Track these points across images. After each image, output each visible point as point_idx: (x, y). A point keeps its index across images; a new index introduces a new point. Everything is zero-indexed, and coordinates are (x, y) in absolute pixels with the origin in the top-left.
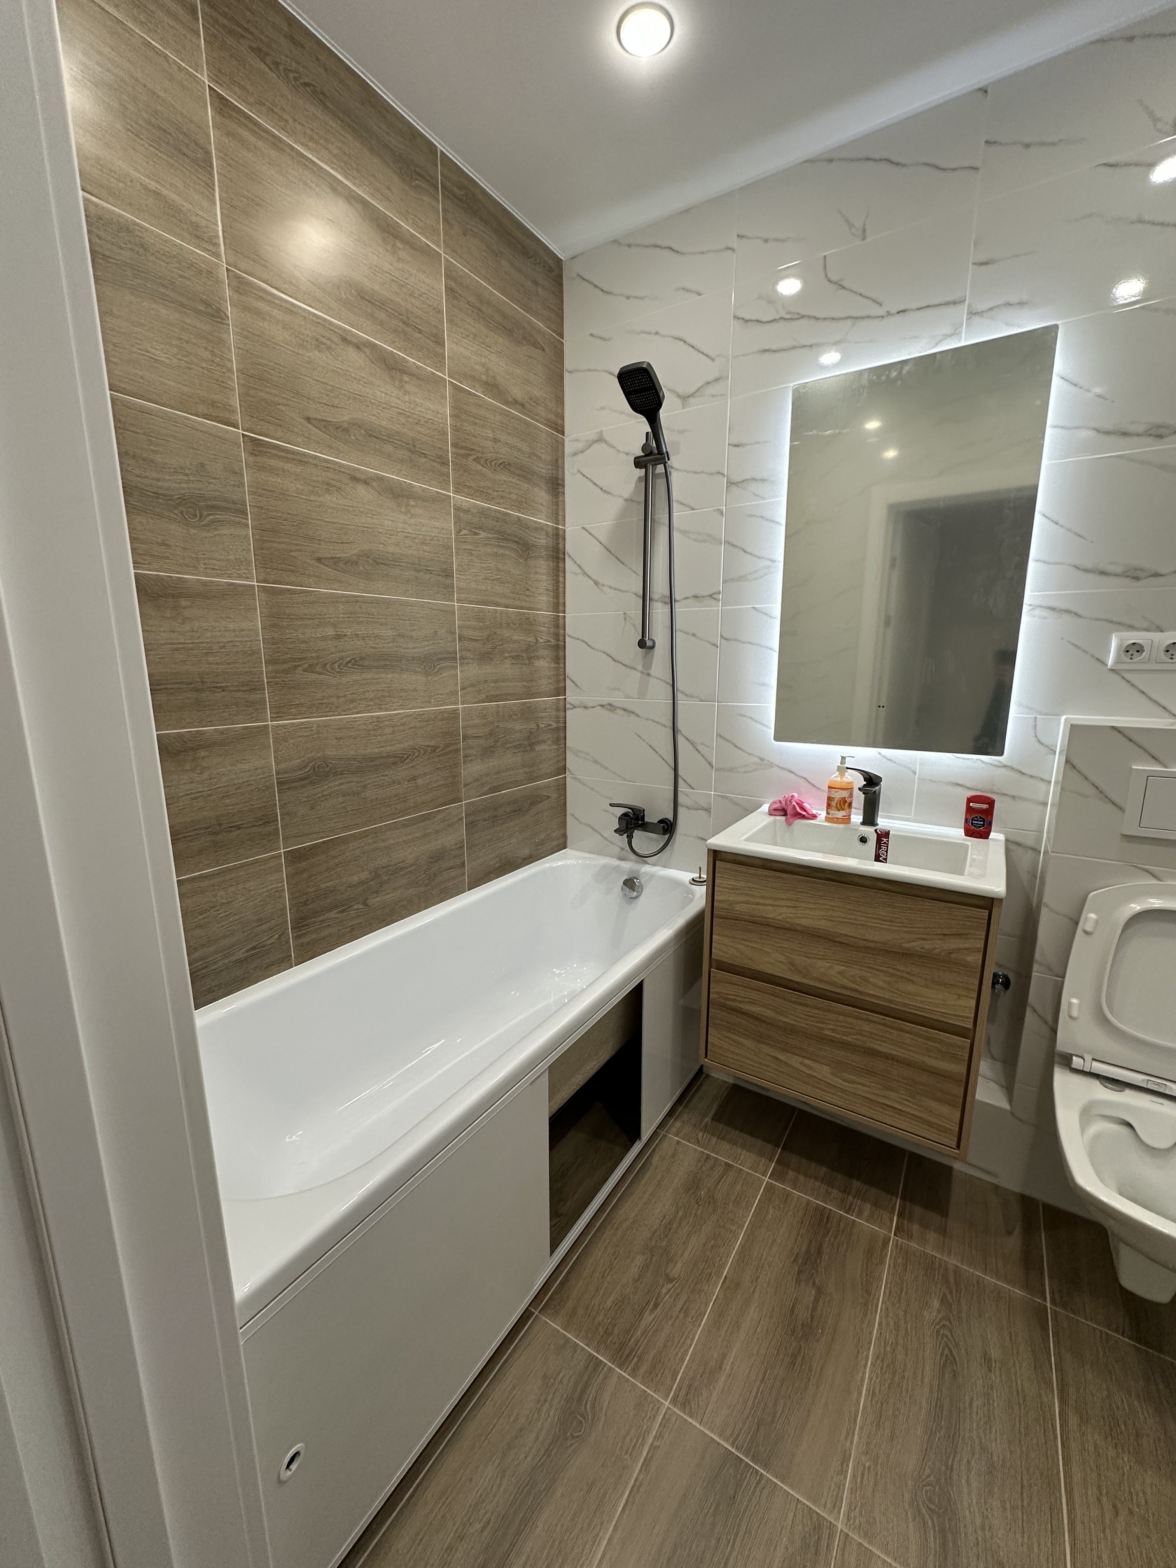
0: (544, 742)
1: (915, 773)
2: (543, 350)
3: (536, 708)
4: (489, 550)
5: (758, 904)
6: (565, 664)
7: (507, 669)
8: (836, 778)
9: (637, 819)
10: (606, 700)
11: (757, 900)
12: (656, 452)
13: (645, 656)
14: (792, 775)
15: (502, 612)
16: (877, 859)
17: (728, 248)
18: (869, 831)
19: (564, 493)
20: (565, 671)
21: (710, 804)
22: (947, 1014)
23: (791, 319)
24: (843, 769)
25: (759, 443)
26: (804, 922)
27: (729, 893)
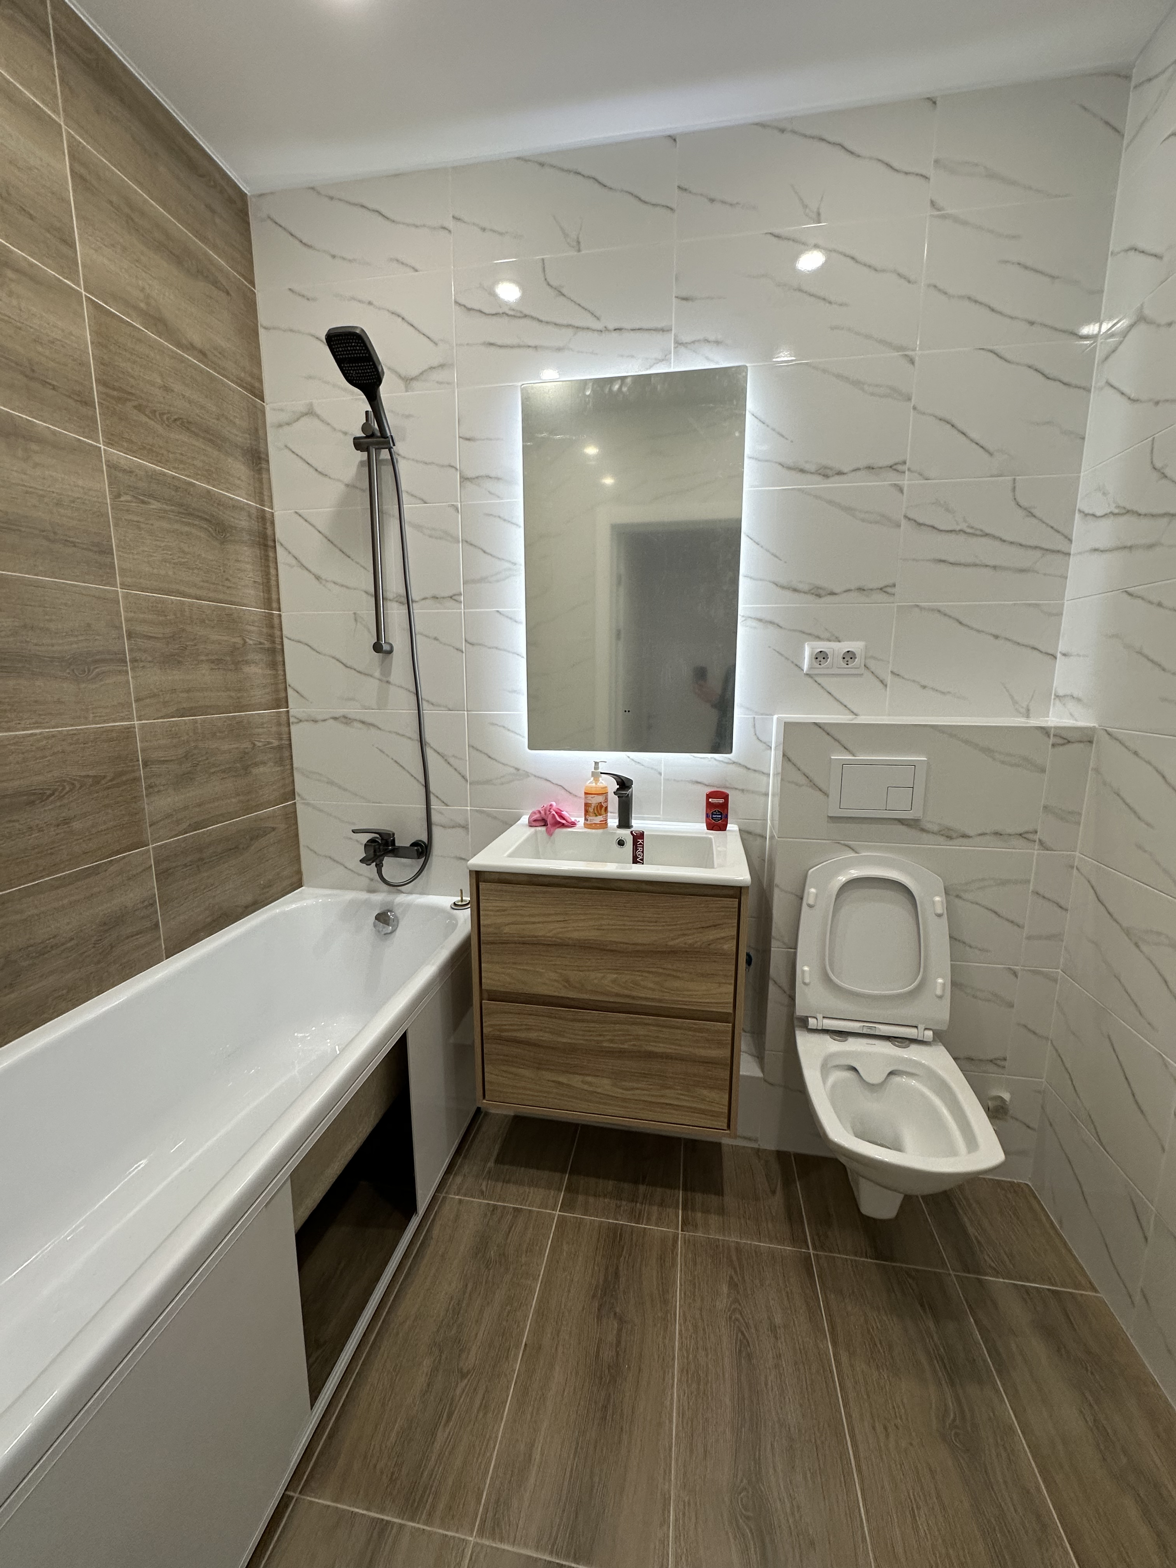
0: (264, 763)
1: (660, 774)
2: (228, 293)
3: (249, 723)
4: (165, 525)
5: (527, 923)
6: (284, 671)
7: (205, 675)
8: (590, 783)
9: (386, 844)
10: (340, 712)
11: (526, 919)
12: (379, 434)
13: (383, 661)
14: (548, 784)
15: (191, 605)
16: (635, 861)
17: (444, 228)
18: (625, 834)
19: (268, 470)
20: (285, 679)
21: (467, 821)
22: (711, 1003)
23: (514, 316)
24: (596, 775)
25: (491, 440)
26: (575, 935)
27: (495, 915)
